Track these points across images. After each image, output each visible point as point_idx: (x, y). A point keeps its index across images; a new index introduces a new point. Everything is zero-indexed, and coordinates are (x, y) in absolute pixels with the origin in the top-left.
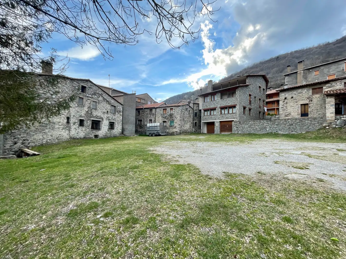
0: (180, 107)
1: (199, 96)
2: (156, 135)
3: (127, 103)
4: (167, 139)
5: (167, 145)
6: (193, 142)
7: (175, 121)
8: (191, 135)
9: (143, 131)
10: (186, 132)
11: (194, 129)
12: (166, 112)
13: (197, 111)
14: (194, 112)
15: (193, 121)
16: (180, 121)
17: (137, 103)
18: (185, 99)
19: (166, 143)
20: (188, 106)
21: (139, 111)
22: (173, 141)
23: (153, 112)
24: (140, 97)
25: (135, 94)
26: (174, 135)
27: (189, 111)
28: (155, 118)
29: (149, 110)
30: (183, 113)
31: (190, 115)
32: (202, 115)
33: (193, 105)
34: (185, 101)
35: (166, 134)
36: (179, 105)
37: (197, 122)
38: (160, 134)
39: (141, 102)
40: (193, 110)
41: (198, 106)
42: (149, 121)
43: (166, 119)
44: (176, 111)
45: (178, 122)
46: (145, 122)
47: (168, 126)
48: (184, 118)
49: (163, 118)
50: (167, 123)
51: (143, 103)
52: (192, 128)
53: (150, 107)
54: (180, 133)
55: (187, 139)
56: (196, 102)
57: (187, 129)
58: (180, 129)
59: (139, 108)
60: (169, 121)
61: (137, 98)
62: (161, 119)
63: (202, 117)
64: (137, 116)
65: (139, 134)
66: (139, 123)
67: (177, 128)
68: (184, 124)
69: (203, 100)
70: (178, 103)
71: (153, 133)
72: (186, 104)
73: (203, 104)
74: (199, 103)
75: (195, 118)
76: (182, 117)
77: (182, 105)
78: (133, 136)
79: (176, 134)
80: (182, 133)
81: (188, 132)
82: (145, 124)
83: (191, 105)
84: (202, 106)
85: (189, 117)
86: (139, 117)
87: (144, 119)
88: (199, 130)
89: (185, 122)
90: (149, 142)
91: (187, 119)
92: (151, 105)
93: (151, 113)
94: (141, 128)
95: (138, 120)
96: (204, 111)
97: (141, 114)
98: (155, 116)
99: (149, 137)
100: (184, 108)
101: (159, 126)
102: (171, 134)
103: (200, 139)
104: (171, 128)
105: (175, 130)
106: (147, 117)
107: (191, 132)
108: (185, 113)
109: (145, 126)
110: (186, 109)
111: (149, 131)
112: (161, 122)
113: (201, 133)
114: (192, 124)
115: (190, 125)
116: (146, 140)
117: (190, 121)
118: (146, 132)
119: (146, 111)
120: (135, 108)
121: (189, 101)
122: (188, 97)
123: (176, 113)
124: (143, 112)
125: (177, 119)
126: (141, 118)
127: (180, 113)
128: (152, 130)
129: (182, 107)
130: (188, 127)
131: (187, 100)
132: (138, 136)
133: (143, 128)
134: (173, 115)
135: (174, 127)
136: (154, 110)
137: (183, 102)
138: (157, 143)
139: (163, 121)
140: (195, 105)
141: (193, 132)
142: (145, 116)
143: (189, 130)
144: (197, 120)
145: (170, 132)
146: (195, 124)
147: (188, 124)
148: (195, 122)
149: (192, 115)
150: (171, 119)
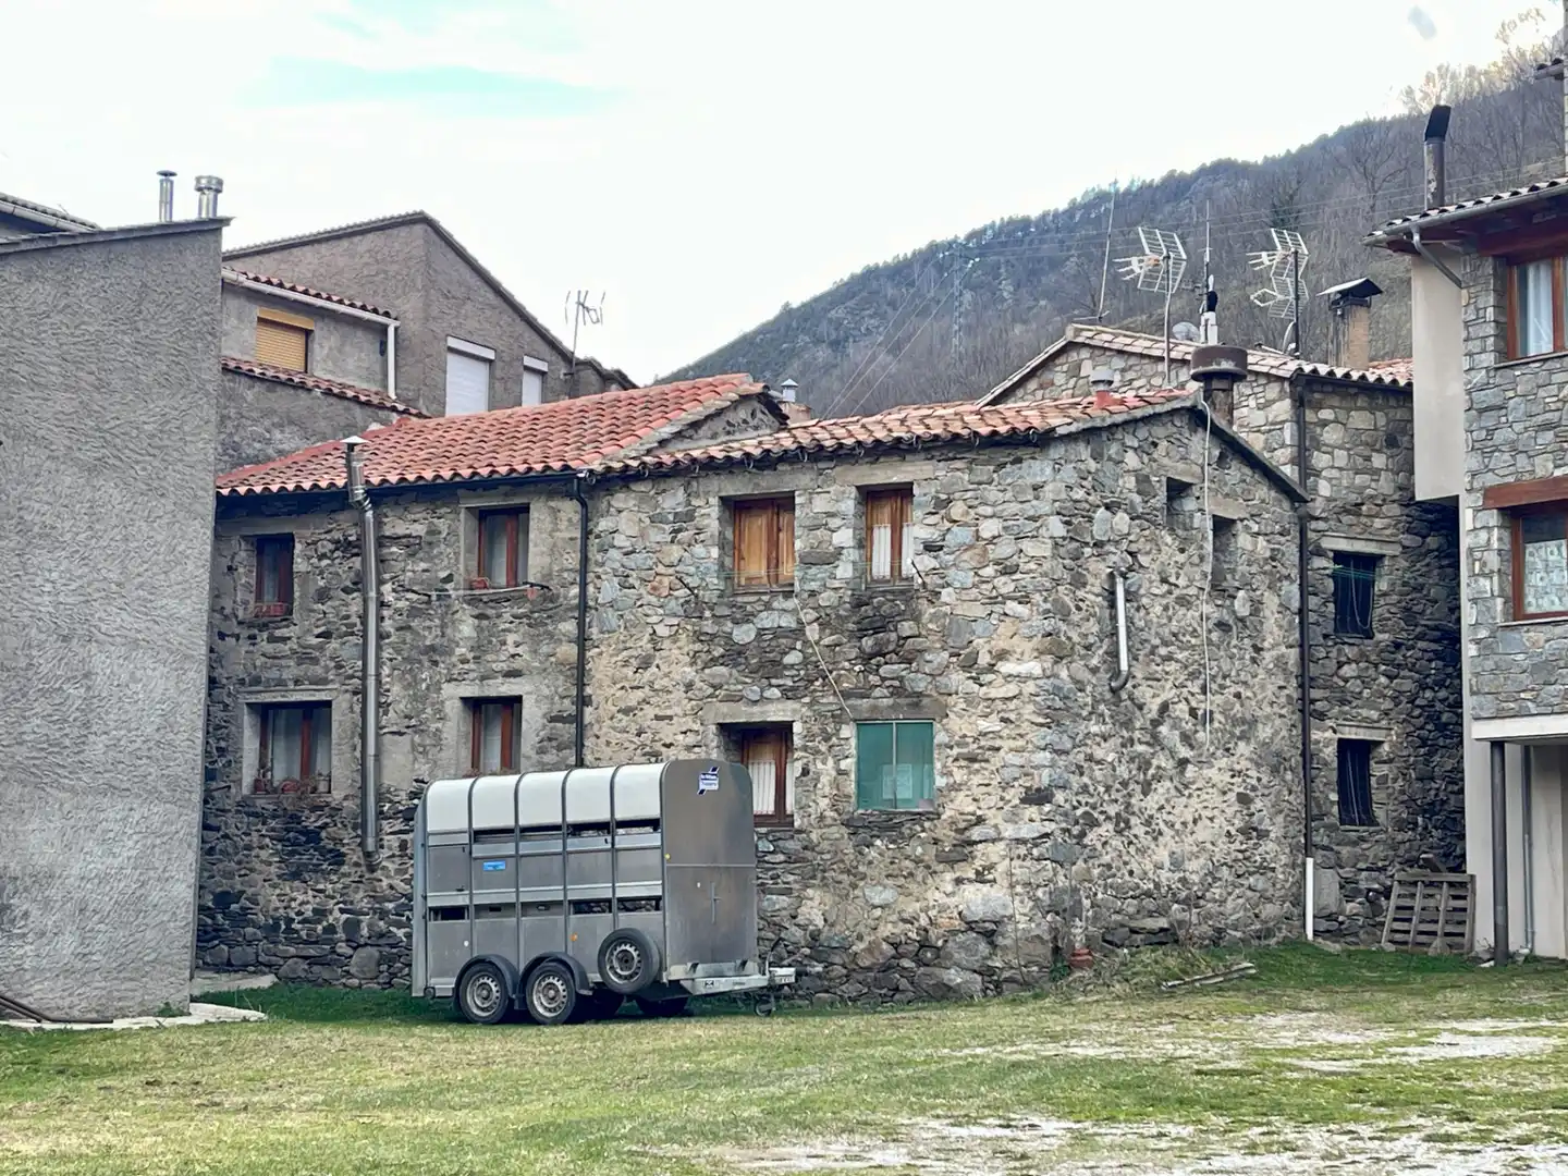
0: (1038, 469)
1: (1400, 244)
2: (596, 1006)
3: (63, 402)
4: (804, 1081)
6: (1317, 1137)
7: (959, 724)
8: (1274, 1006)
9: (337, 917)
10: (1166, 938)
11: (1318, 887)
12: (774, 562)
13: (1380, 536)
14: (1307, 551)
15: (1307, 713)
16: (1052, 718)
17: (251, 394)
18: (1138, 307)
19: (801, 1155)
20: (1201, 446)
21: (287, 541)
22: (930, 1128)
23: (537, 561)
24: (296, 277)
25: (212, 227)
26: (945, 995)
27: (1222, 526)
28: (580, 672)
29: (456, 526)
30: (1098, 570)
31: (1241, 606)
32: (1468, 614)
33: (1283, 408)
34: (1140, 346)
36: (1026, 412)
37: (1389, 739)
38: (676, 972)
39: (321, 372)
40: (1304, 521)
41: (1398, 440)
42: (454, 726)
43: (789, 694)
44: (978, 538)
45: (1006, 744)
46: (377, 756)
47: (822, 817)
48: (1124, 666)
49: (723, 670)
50: (793, 771)
51: (356, 399)
52: (1284, 859)
53: (485, 472)
54: (1056, 950)
55: (1199, 1072)
56: (1343, 357)
57: (1183, 880)
58: (1061, 882)
59: (275, 488)
60: (838, 719)
61: (234, 303)
62: (689, 686)
63: (1469, 650)
64: (245, 633)
65: (266, 981)
66: (279, 774)
67: (991, 867)
68: (1125, 784)
69: (1490, 329)
70: (1008, 384)
71: (538, 961)
72: (1158, 409)
73: (1488, 397)
74: (1410, 385)
75: (1340, 665)
76: (1088, 648)
77: (1075, 413)
78: (151, 1021)
79: (986, 972)
80: (1090, 964)
81: (1204, 928)
82: (378, 786)
83: (1258, 418)
84: (1460, 438)
85: (1215, 636)
86: (269, 648)
87: (361, 692)
88: (1431, 903)
89: (1155, 741)
90: (461, 1143)
91: (1193, 676)
92: (507, 435)
93: (501, 578)
94: (316, 869)
95: (249, 705)
96: (1506, 535)
97: (312, 590)
98: (569, 627)
99: (471, 1033)
100: (1131, 482)
101: (654, 824)
102: (886, 968)
103: (1449, 1078)
104: (872, 854)
105: (949, 888)
106: (432, 648)
107: (1269, 933)
108: (1134, 577)
109: (379, 830)
110: (1163, 495)
111: (455, 913)
112: (691, 739)
113: (1478, 960)
114: (1275, 770)
115: (1244, 799)
116: (404, 1104)
117: (1244, 721)
118: (400, 933)
119: (413, 546)
120: (212, 492)
121: (1213, 341)
122: (1193, 274)
123: (970, 579)
124: (357, 562)
125: (993, 693)
126: (318, 670)
127: (1047, 566)
128: (523, 899)
129: (1093, 465)
130: (1203, 833)
131: (1177, 328)
132: (245, 1020)
133: (338, 859)
134: (917, 619)
135: (936, 842)
136: (563, 525)
137: (1102, 373)
138: (631, 1153)
139: (724, 728)
140: (1324, 423)
141: (1307, 943)
142: (381, 636)
143: (1230, 905)
144: (1387, 704)
145: (860, 938)
146: (1334, 776)
147: (1207, 772)
148: (1344, 746)
149: (1284, 607)
150: (873, 679)
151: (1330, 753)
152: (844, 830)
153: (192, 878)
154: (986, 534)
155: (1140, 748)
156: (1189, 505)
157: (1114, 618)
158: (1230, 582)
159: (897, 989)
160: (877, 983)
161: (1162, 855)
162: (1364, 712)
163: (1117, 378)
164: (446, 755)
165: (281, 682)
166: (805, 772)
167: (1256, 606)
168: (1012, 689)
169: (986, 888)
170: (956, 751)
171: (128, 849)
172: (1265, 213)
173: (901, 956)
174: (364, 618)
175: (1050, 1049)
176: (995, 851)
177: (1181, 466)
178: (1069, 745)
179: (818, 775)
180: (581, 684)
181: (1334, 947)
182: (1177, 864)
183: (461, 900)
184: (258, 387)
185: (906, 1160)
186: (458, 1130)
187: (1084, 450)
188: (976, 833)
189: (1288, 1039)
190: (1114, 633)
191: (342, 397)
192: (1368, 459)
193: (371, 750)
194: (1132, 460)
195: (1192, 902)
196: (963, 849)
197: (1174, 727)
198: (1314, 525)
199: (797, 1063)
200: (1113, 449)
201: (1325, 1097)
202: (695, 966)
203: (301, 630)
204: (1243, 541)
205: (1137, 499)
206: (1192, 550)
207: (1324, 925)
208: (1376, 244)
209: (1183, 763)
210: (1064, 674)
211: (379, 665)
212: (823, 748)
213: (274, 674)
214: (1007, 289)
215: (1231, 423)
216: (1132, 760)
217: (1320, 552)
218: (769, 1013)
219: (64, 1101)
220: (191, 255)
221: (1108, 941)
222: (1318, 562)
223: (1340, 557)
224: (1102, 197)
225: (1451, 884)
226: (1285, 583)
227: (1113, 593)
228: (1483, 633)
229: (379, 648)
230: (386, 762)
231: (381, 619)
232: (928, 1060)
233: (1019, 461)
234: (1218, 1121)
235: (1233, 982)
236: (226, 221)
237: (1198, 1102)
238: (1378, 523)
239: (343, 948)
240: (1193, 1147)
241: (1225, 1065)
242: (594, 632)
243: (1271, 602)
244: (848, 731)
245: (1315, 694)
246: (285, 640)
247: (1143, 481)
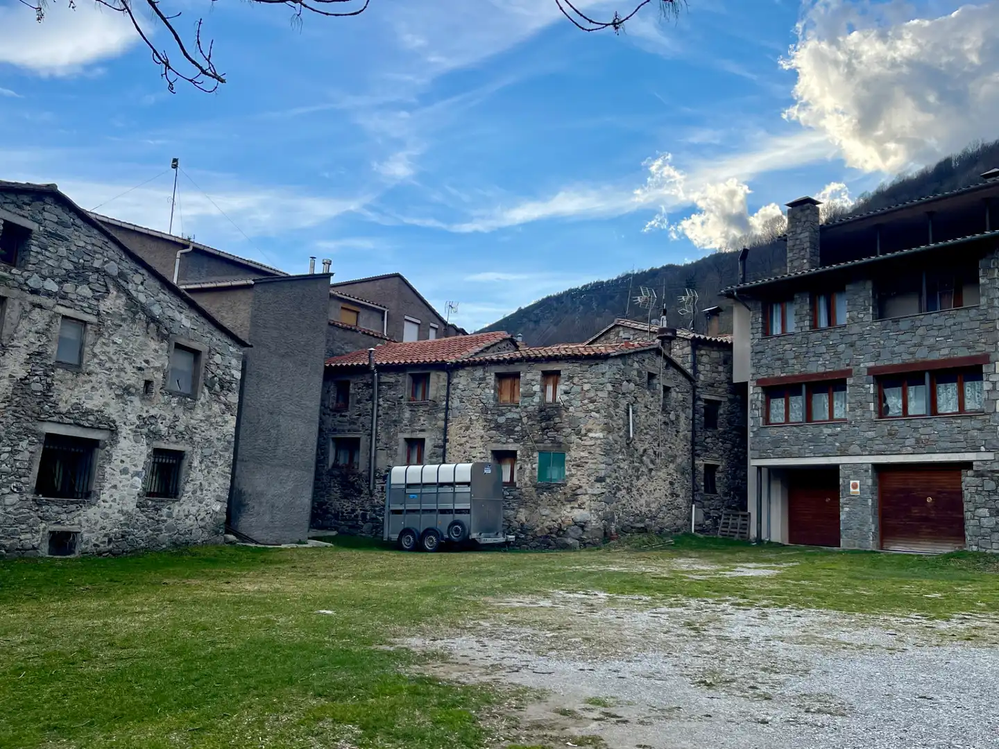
0: (604, 367)
1: (729, 295)
2: (446, 546)
3: (275, 333)
4: (517, 576)
5: (522, 623)
6: (693, 602)
7: (574, 454)
8: (681, 556)
9: (359, 512)
10: (644, 530)
11: (696, 515)
12: (513, 395)
13: (719, 395)
14: (696, 399)
15: (694, 455)
16: (606, 454)
17: (338, 333)
18: (640, 314)
19: (515, 601)
20: (660, 362)
21: (348, 383)
22: (560, 593)
23: (432, 392)
24: (355, 295)
25: (327, 276)
26: (566, 547)
27: (667, 389)
28: (445, 431)
29: (405, 380)
30: (623, 403)
31: (672, 417)
32: (750, 423)
33: (688, 350)
34: (640, 326)
35: (512, 537)
36: (600, 348)
37: (722, 464)
38: (474, 535)
39: (362, 326)
40: (694, 388)
41: (728, 362)
42: (401, 448)
43: (516, 441)
44: (582, 389)
45: (590, 461)
46: (375, 457)
47: (526, 484)
48: (631, 436)
49: (494, 432)
50: (517, 467)
51: (373, 335)
52: (685, 505)
53: (415, 361)
54: (605, 534)
55: (653, 578)
56: (709, 332)
57: (650, 511)
58: (608, 509)
59: (344, 364)
60: (533, 450)
61: (334, 302)
62: (482, 437)
63: (750, 435)
64: (332, 414)
65: (334, 533)
66: (341, 462)
67: (584, 503)
68: (631, 476)
69: (760, 326)
70: (594, 338)
71: (428, 529)
72: (646, 348)
73: (759, 348)
74: (732, 343)
75: (706, 438)
76: (619, 429)
77: (616, 348)
78: (294, 546)
79: (580, 539)
80: (617, 538)
81: (657, 528)
82: (375, 467)
83: (680, 353)
84: (749, 362)
85: (663, 427)
86: (341, 419)
87: (371, 435)
88: (734, 522)
89: (642, 462)
90: (398, 593)
91: (655, 440)
92: (423, 350)
93: (419, 397)
94: (353, 495)
95: (333, 439)
96: (764, 396)
97: (355, 399)
98: (442, 415)
99: (402, 554)
100: (635, 373)
101: (468, 484)
102: (546, 537)
103: (740, 583)
104: (543, 497)
105: (569, 510)
106: (395, 421)
107: (679, 530)
108: (636, 405)
109: (374, 483)
110: (646, 378)
111: (399, 512)
112: (482, 455)
113: (750, 542)
114: (683, 474)
115: (671, 483)
116: (379, 578)
117: (672, 456)
118: (380, 518)
119: (391, 386)
120: (323, 366)
121: (665, 326)
122: (659, 303)
123: (580, 404)
124: (371, 391)
125: (586, 443)
126: (355, 427)
127: (606, 400)
128: (423, 508)
129: (623, 367)
130: (657, 494)
131: (653, 321)
132: (326, 546)
133: (360, 492)
134: (560, 416)
135: (565, 494)
136: (441, 380)
137: (626, 335)
138: (457, 598)
139: (493, 452)
140: (702, 355)
141: (693, 535)
142: (378, 416)
143: (666, 520)
144: (721, 452)
145: (538, 526)
146: (703, 477)
147: (659, 473)
148: (706, 466)
149: (687, 418)
150: (545, 437)
151: (701, 469)
152: (534, 489)
153: (310, 496)
154: (585, 389)
155: (637, 464)
156: (655, 381)
157: (628, 419)
158: (669, 408)
159: (549, 545)
160: (543, 542)
161: (643, 501)
162: (714, 455)
163: (632, 337)
164: (398, 458)
165: (343, 431)
166: (521, 468)
167: (678, 417)
168: (592, 442)
169: (581, 510)
170: (573, 463)
171: (290, 486)
172: (684, 283)
173: (551, 533)
174: (372, 410)
175: (602, 568)
176: (585, 498)
177: (653, 368)
178: (611, 462)
179: (525, 469)
180: (445, 435)
181: (701, 536)
182: (648, 505)
183: (401, 508)
184: (341, 330)
185: (551, 605)
186: (397, 588)
187: (619, 362)
188: (579, 491)
189: (684, 567)
190: (629, 424)
191: (368, 334)
192: (717, 368)
193: (373, 455)
194: (636, 365)
195: (652, 518)
196: (575, 496)
197: (648, 458)
198: (698, 390)
199: (515, 569)
200: (630, 362)
201: (697, 588)
202: (480, 534)
203: (351, 413)
204: (674, 394)
205: (637, 379)
206: (656, 397)
207: (698, 528)
208: (722, 295)
209: (651, 470)
210: (611, 438)
211: (377, 426)
212: (527, 460)
213: (341, 428)
214: (594, 305)
215: (670, 354)
216: (633, 468)
217: (700, 399)
218: (505, 551)
219: (264, 572)
220: (320, 285)
221: (623, 530)
222: (699, 403)
223: (706, 401)
224: (628, 276)
225: (743, 516)
226: (687, 410)
227: (628, 410)
228: (755, 429)
229: (377, 421)
230: (378, 459)
231: (378, 410)
232: (560, 570)
233: (597, 364)
234: (660, 595)
235: (666, 547)
236: (332, 274)
237: (652, 588)
238: (720, 390)
239: (360, 523)
240: (651, 604)
241: (662, 575)
242: (450, 417)
243: (683, 416)
244: (536, 454)
245: (697, 448)
246: (345, 416)
247: (639, 372)
